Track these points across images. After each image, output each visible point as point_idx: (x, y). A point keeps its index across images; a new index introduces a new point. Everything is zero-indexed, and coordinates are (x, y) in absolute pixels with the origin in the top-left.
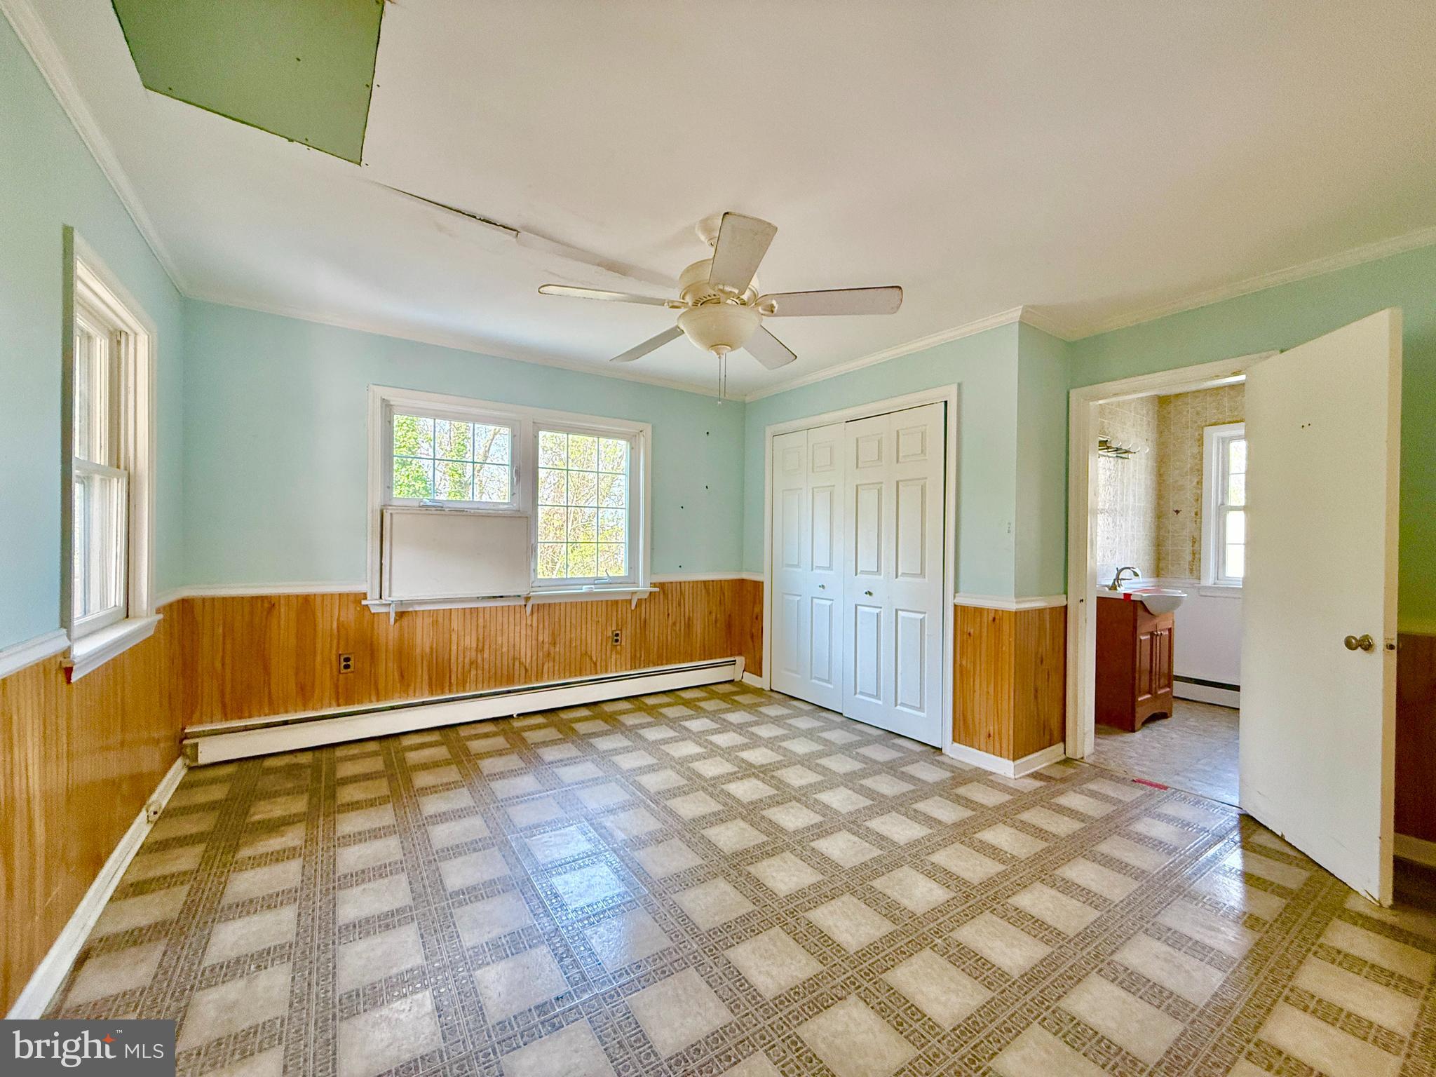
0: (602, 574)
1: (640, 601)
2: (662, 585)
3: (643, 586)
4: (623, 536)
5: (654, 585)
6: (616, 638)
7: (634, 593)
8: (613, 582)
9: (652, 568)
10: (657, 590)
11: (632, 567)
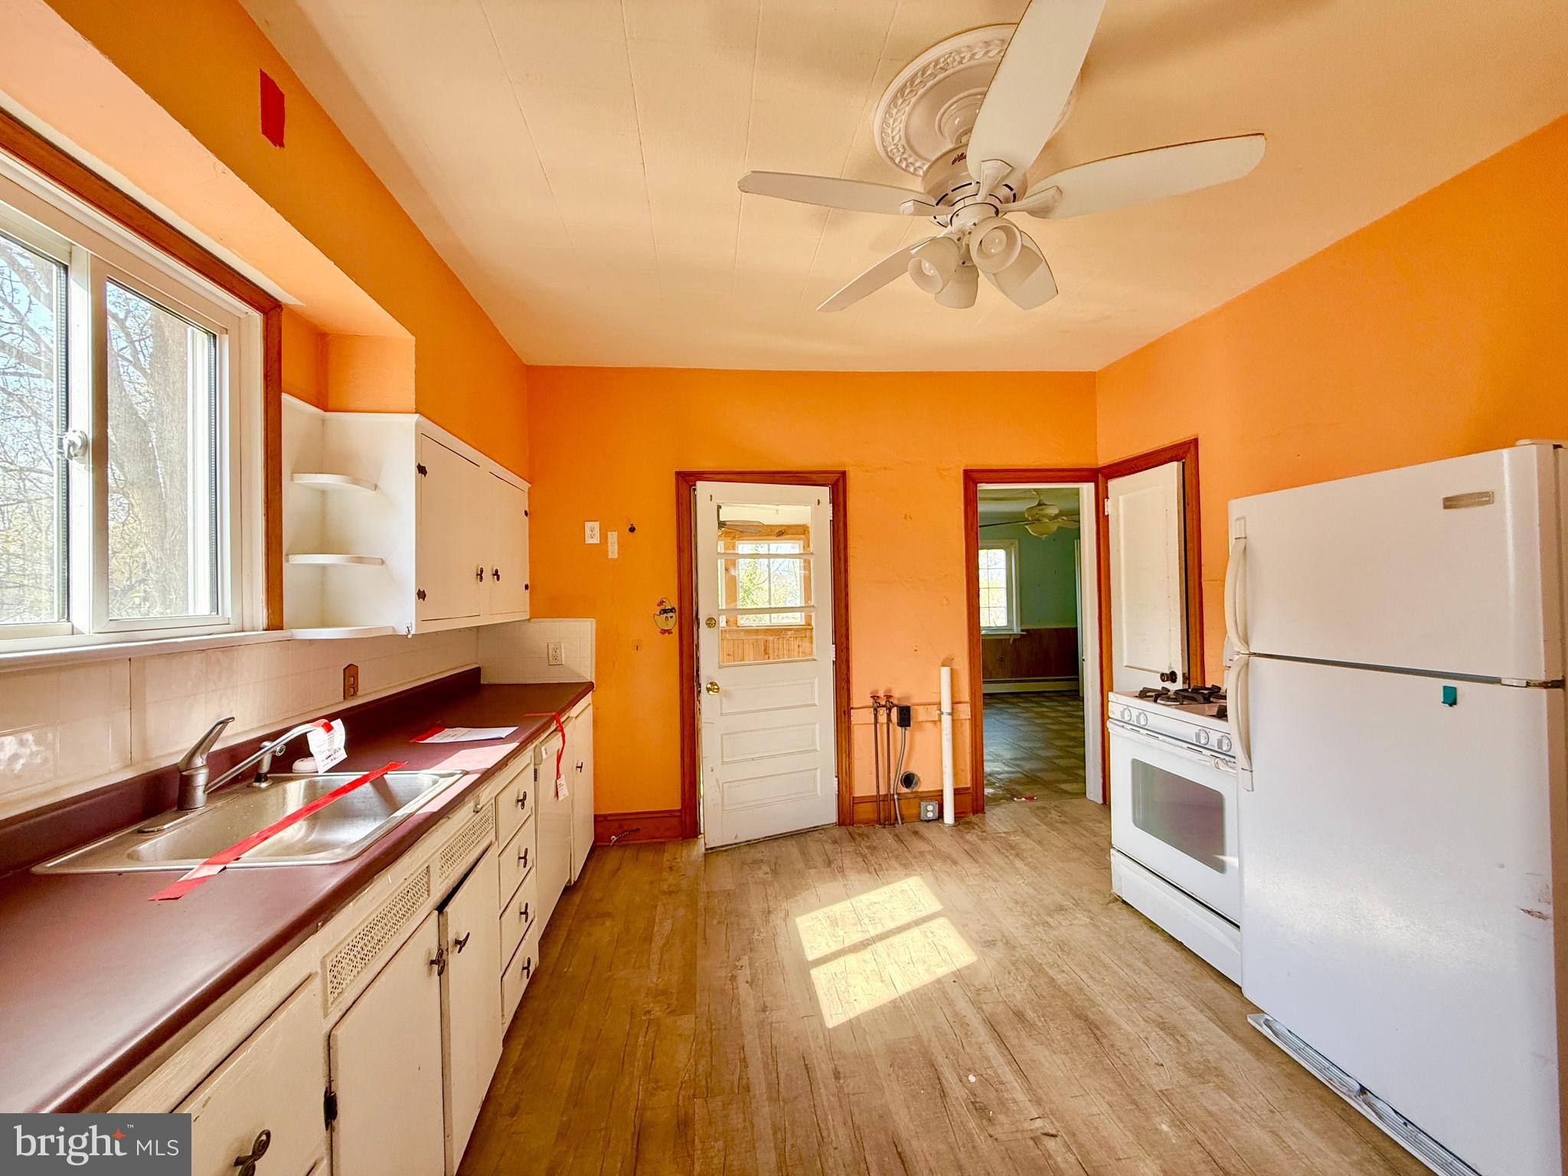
0: (992, 625)
1: (1015, 640)
2: (1027, 631)
3: (1016, 630)
4: (1004, 603)
5: (1022, 630)
6: (1001, 660)
7: (1010, 635)
8: (998, 629)
9: (1022, 622)
10: (1025, 633)
11: (1010, 621)
